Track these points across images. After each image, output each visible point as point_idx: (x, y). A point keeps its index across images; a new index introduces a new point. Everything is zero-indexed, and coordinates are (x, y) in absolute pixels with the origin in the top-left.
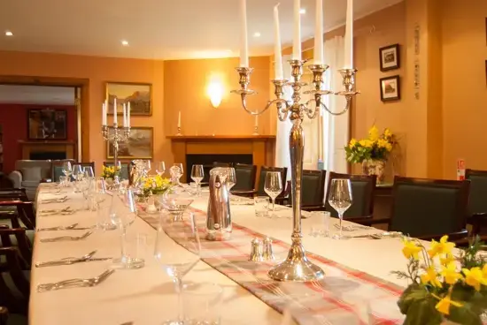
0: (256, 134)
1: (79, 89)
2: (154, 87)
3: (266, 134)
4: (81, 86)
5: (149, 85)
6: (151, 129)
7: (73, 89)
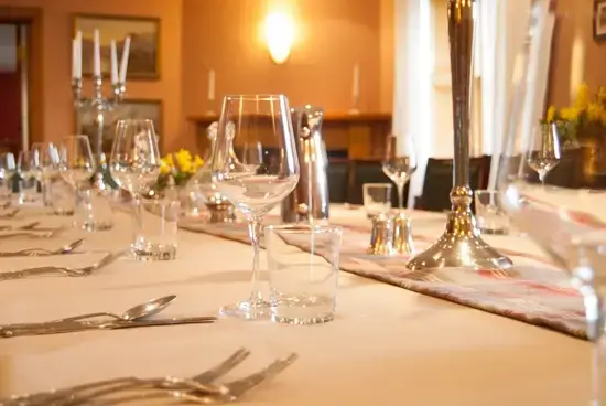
0: (354, 112)
1: (24, 29)
2: (164, 24)
3: (374, 111)
4: (28, 21)
5: (156, 20)
6: (158, 103)
7: (12, 28)
